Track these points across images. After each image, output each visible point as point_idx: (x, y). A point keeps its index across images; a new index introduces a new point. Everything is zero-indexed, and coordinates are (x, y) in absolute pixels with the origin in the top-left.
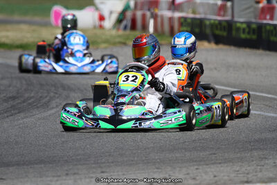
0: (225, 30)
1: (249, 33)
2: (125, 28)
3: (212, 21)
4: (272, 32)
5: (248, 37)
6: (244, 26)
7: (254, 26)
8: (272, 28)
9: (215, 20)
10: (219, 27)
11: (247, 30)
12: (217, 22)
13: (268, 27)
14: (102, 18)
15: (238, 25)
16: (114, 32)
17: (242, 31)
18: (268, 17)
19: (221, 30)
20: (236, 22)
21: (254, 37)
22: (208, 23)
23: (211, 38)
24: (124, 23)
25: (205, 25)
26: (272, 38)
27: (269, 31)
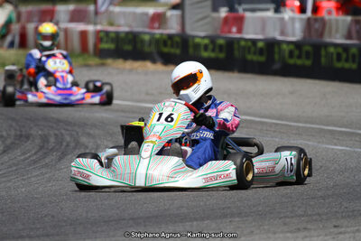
0: (178, 47)
1: (213, 50)
3: (158, 36)
4: (249, 48)
5: (213, 55)
6: (206, 41)
7: (221, 42)
8: (250, 44)
9: (162, 34)
10: (169, 43)
11: (211, 47)
12: (165, 37)
13: (243, 43)
15: (197, 40)
17: (202, 47)
18: (234, 29)
19: (172, 46)
20: (194, 37)
21: (222, 56)
22: (147, 38)
23: (156, 57)
25: (142, 41)
26: (249, 57)
27: (244, 48)
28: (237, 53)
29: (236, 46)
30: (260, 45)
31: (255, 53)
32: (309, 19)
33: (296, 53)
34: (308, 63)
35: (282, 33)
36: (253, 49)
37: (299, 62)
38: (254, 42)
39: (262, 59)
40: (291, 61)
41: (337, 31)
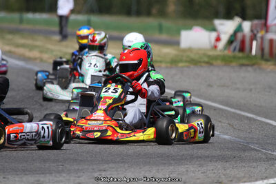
2: (235, 49)
14: (218, 39)
16: (226, 52)
24: (234, 44)
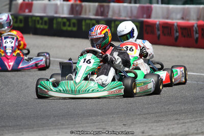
7: (21, 17)
18: (27, 11)
21: (22, 25)
26: (38, 26)
27: (35, 21)
28: (30, 24)
29: (30, 20)
30: (46, 19)
31: (42, 24)
32: (72, 5)
33: (68, 23)
34: (75, 29)
35: (56, 13)
36: (40, 22)
37: (69, 29)
38: (41, 18)
39: (46, 27)
40: (65, 28)
41: (90, 11)
